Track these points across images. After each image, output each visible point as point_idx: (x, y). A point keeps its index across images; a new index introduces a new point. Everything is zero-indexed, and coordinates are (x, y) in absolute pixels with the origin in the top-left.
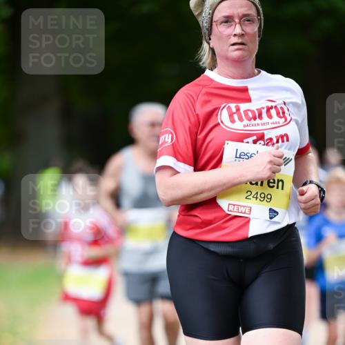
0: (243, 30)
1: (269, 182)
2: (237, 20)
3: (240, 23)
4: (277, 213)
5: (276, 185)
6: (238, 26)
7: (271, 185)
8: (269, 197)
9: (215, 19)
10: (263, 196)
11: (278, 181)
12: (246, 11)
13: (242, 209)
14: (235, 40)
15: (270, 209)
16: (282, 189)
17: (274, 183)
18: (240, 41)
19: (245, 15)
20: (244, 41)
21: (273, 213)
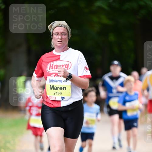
0: (61, 37)
1: (60, 88)
2: (60, 34)
3: (61, 35)
4: (64, 98)
5: (63, 89)
6: (60, 36)
7: (61, 89)
8: (61, 93)
9: (54, 33)
10: (58, 93)
11: (64, 88)
12: (63, 31)
13: (53, 98)
14: (59, 40)
15: (62, 97)
16: (66, 90)
17: (62, 88)
18: (60, 41)
19: (62, 33)
20: (62, 41)
21: (63, 98)
